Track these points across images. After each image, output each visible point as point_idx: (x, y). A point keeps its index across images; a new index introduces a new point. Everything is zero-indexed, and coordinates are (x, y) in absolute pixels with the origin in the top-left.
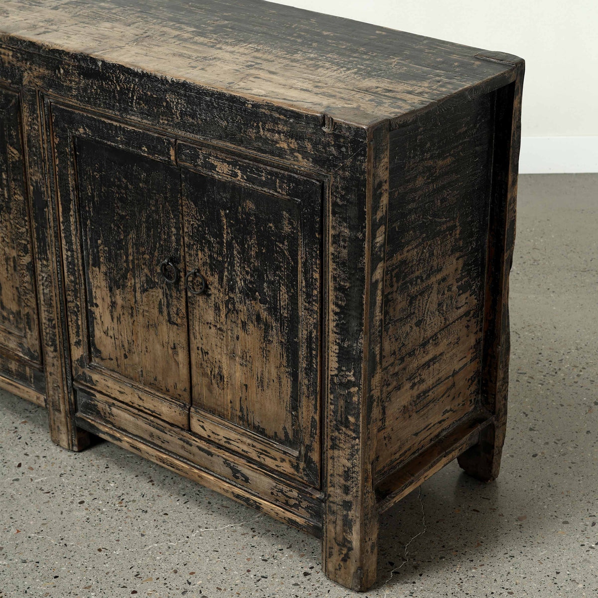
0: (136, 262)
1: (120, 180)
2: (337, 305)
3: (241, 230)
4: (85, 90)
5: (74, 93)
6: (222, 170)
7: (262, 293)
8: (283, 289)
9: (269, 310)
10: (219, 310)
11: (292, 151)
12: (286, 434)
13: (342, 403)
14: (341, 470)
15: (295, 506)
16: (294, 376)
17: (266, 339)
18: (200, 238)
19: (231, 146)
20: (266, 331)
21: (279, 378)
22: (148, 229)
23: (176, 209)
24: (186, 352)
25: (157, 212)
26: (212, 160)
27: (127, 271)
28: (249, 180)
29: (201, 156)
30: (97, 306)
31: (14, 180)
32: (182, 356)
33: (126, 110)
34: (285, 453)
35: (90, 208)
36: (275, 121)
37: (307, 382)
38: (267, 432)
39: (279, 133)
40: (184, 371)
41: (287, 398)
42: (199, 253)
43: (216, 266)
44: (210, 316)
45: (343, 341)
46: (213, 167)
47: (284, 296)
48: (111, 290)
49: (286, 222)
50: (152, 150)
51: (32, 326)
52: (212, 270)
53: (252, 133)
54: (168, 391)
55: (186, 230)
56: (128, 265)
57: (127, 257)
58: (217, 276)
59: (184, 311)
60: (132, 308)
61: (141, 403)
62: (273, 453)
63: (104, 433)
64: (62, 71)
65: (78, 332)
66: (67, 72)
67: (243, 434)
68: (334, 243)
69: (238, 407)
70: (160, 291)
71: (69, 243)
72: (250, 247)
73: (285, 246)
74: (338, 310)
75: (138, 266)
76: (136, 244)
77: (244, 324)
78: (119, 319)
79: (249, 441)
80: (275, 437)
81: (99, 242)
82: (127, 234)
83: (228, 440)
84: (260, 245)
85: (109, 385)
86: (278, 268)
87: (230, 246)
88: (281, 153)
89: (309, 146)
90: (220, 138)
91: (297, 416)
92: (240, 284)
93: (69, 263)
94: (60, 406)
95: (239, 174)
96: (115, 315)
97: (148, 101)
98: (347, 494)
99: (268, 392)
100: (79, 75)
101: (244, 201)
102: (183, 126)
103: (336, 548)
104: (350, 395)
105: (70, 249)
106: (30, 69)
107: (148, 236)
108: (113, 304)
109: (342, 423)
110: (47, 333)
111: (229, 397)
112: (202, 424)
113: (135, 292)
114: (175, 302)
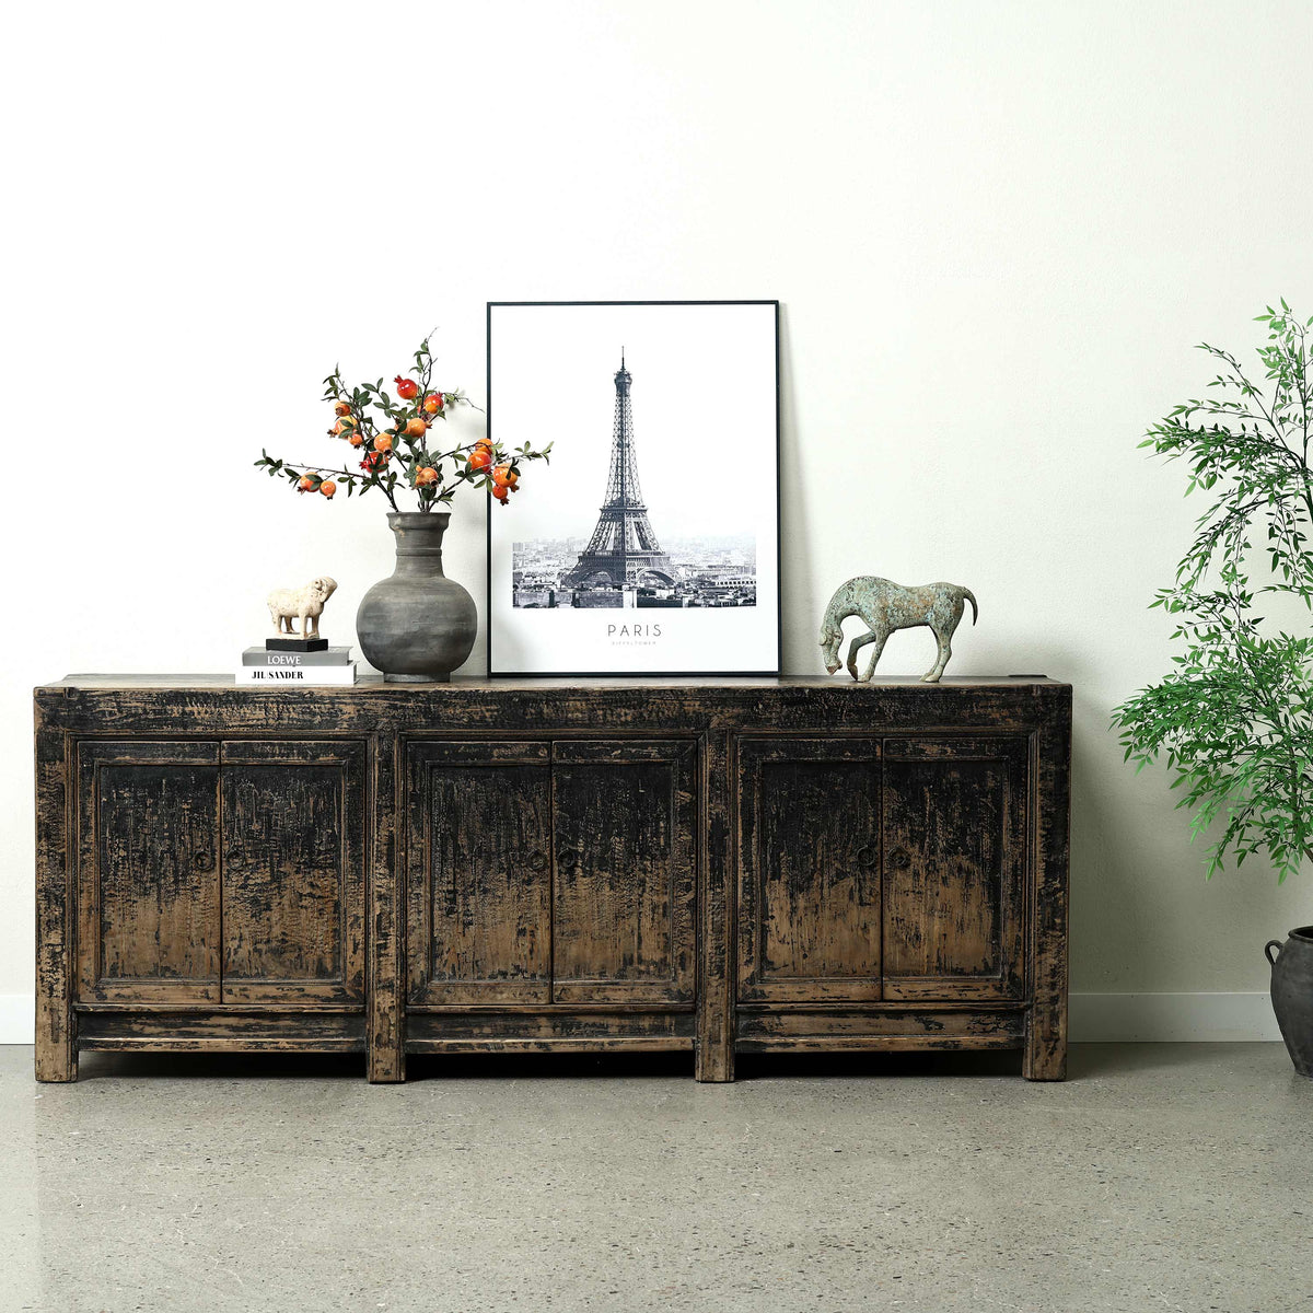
0: (825, 860)
1: (812, 790)
2: (1044, 829)
3: (944, 798)
4: (788, 717)
5: (774, 722)
6: (932, 751)
7: (964, 845)
8: (986, 835)
9: (971, 859)
10: (918, 875)
11: (1004, 718)
12: (986, 964)
13: (1049, 910)
14: (1048, 971)
15: (994, 1029)
16: (996, 908)
17: (968, 885)
18: (900, 817)
19: (943, 728)
20: (967, 878)
21: (980, 915)
22: (843, 826)
23: (875, 800)
24: (878, 927)
25: (854, 808)
26: (921, 746)
27: (814, 871)
28: (958, 753)
29: (910, 746)
30: (773, 917)
31: (680, 822)
32: (873, 933)
33: (834, 724)
34: (988, 980)
35: (773, 827)
36: (988, 699)
37: (1011, 906)
38: (966, 971)
39: (992, 707)
40: (875, 946)
41: (987, 928)
42: (899, 831)
43: (916, 838)
44: (909, 884)
45: (1049, 857)
46: (923, 751)
47: (986, 841)
48: (792, 896)
49: (990, 779)
50: (855, 753)
51: (687, 964)
52: (912, 841)
53: (966, 713)
54: (854, 972)
55: (885, 815)
56: (815, 866)
57: (815, 859)
58: (917, 846)
59: (878, 889)
60: (817, 906)
61: (825, 994)
62: (975, 985)
63: (772, 1045)
64: (761, 706)
65: (750, 952)
66: (766, 707)
67: (942, 981)
68: (1041, 779)
69: (935, 958)
70: (852, 879)
71: (748, 863)
72: (953, 811)
73: (988, 800)
74: (1044, 833)
75: (828, 863)
76: (826, 844)
77: (945, 880)
78: (799, 922)
79: (950, 984)
80: (975, 971)
81: (782, 854)
82: (816, 836)
83: (926, 992)
84: (963, 806)
85: (786, 990)
86: (982, 819)
87: (933, 815)
88: (993, 722)
89: (1019, 710)
90: (934, 724)
91: (998, 944)
92: (942, 844)
93: (745, 883)
94: (719, 1035)
95: (949, 750)
96: (795, 919)
97: (858, 711)
98: (1053, 989)
99: (969, 933)
100: (782, 705)
101: (949, 772)
102: (897, 723)
103: (1043, 1045)
104: (1057, 900)
105: (750, 870)
106: (721, 712)
107: (842, 831)
108: (794, 910)
109: (1048, 928)
110: (711, 963)
111: (926, 953)
112: (897, 988)
113: (822, 888)
114: (868, 884)
